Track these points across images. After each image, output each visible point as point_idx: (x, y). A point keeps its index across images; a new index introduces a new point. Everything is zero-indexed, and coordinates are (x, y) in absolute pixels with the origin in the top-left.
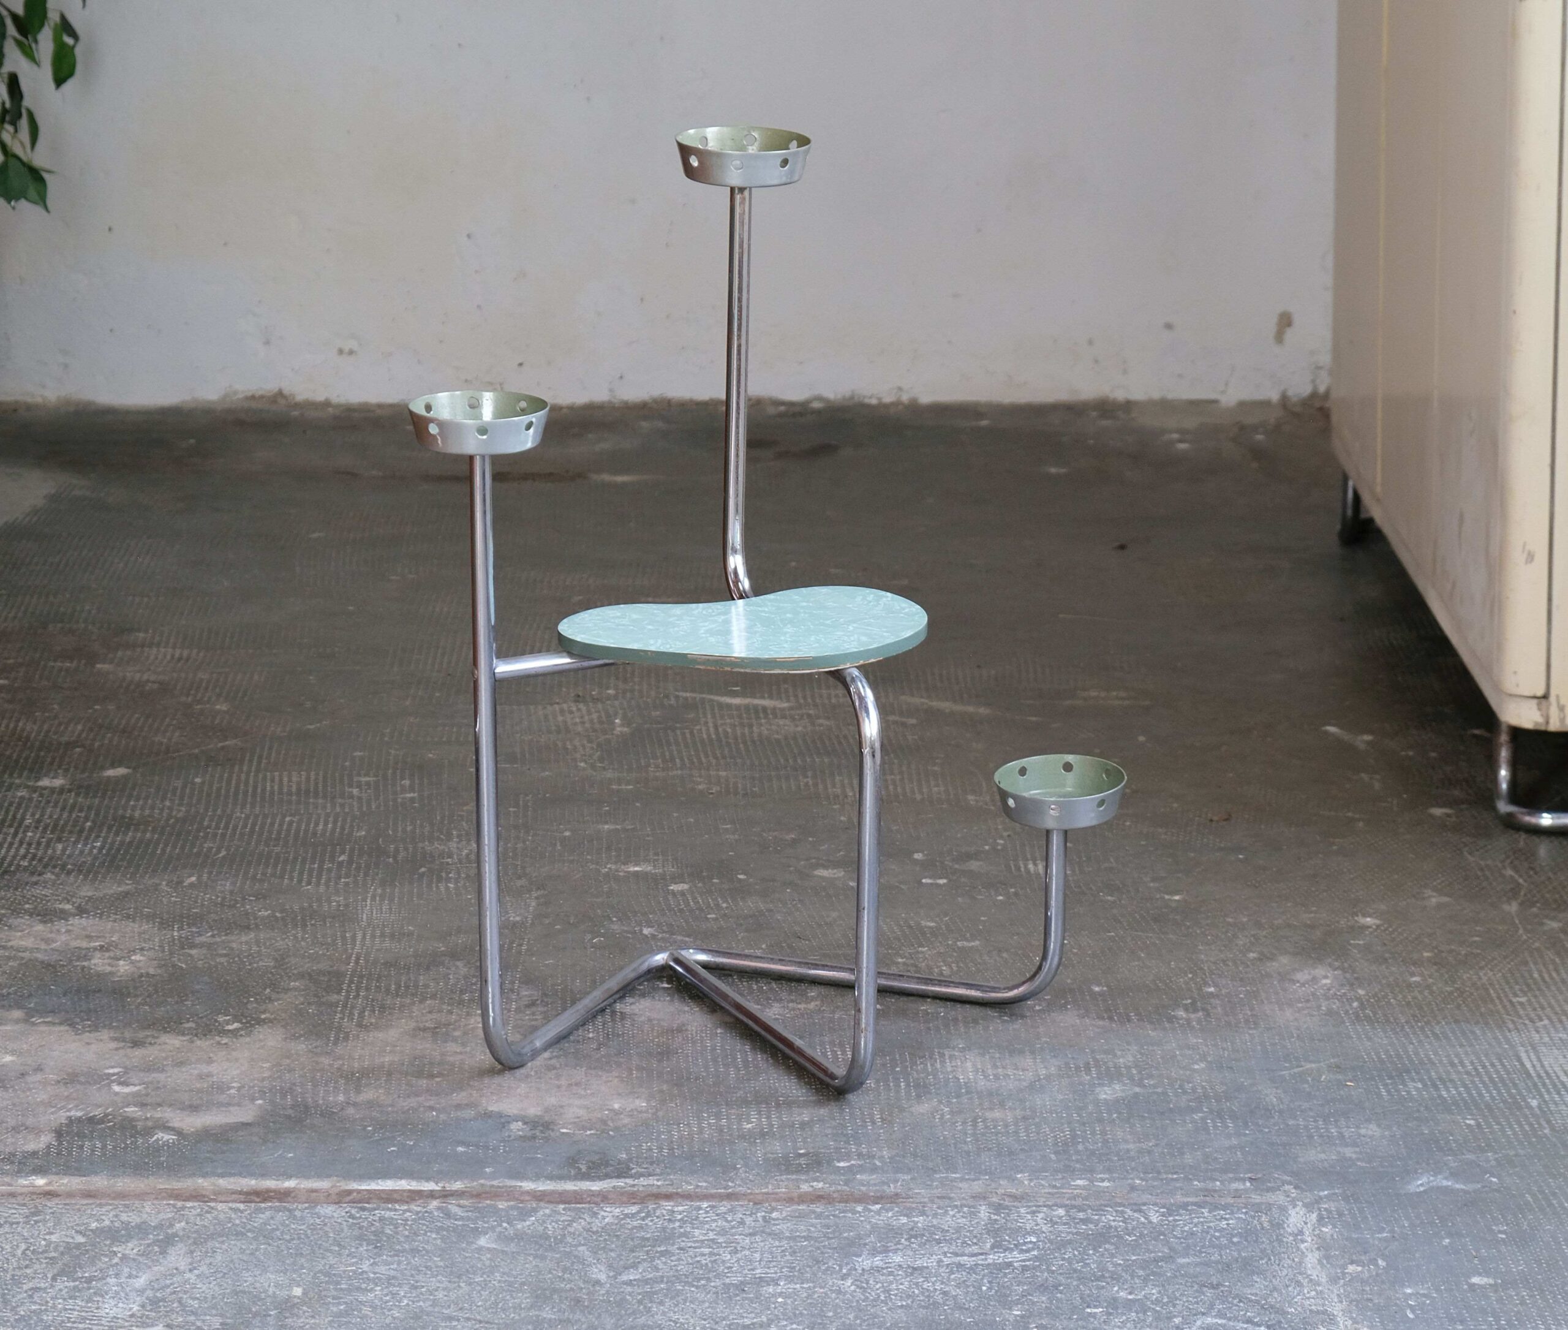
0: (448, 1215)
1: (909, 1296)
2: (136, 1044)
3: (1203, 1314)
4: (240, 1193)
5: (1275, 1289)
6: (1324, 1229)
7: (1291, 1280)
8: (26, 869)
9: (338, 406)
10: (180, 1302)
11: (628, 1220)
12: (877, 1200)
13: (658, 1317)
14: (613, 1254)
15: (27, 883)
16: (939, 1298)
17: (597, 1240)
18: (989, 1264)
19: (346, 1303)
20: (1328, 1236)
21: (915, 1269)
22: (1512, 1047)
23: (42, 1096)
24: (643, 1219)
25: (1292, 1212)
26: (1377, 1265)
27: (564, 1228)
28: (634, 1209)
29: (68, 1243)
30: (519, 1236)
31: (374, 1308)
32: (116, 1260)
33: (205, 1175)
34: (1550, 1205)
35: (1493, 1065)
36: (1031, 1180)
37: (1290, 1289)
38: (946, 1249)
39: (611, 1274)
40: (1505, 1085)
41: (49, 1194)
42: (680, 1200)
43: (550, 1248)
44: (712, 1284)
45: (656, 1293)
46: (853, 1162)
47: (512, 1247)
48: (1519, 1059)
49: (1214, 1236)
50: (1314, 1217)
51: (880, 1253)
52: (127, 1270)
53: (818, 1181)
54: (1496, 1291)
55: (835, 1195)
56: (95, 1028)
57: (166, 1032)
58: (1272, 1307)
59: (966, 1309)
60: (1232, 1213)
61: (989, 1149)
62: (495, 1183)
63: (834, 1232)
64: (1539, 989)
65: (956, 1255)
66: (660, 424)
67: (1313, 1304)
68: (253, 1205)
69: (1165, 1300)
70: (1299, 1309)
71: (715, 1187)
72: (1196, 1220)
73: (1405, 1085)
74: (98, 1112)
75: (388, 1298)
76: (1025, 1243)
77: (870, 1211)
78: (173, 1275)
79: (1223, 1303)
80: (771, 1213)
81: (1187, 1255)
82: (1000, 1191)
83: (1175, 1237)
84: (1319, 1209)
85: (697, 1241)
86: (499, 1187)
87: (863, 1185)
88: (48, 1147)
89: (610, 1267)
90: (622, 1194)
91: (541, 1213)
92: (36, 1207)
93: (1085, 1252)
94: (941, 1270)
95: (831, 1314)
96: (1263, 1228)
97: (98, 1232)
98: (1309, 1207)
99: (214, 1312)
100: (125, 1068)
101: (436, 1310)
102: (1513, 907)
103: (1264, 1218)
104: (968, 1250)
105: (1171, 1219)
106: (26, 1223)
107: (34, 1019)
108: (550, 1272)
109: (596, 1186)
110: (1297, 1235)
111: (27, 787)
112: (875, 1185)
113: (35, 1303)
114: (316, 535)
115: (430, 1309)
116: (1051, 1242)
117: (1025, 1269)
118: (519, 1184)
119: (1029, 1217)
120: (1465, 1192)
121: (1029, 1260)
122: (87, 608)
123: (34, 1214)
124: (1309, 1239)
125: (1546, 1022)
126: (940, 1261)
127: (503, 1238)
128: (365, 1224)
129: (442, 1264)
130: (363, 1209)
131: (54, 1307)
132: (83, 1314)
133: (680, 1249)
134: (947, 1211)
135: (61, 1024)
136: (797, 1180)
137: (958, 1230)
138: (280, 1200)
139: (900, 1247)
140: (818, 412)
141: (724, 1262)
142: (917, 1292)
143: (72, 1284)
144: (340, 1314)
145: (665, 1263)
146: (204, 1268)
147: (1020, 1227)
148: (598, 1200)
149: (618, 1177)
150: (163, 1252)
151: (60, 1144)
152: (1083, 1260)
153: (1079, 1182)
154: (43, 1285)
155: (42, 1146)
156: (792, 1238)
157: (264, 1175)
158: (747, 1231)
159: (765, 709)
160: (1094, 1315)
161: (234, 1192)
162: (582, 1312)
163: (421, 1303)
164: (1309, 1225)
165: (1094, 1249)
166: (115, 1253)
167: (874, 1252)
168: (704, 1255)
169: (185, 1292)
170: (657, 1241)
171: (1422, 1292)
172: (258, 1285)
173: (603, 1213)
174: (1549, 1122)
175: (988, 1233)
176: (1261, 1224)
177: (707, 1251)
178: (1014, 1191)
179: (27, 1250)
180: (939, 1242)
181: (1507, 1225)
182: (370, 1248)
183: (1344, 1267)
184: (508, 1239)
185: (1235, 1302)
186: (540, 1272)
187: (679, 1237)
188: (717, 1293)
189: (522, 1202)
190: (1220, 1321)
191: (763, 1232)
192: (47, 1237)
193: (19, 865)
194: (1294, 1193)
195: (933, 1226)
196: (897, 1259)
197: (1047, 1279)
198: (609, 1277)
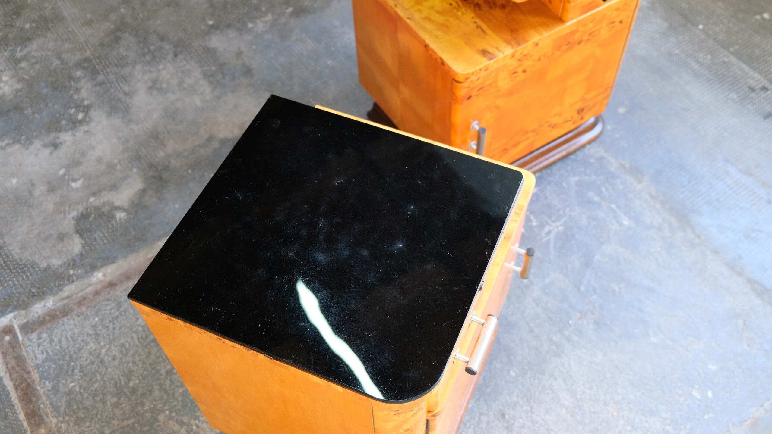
2: (56, 146)
23: (51, 207)
56: (29, 141)
57: (60, 131)
74: (81, 209)
88: (84, 247)
92: (115, 299)
100: (64, 167)
106: (122, 315)
123: (119, 306)
135: (14, 143)
151: (86, 242)
155: (80, 247)
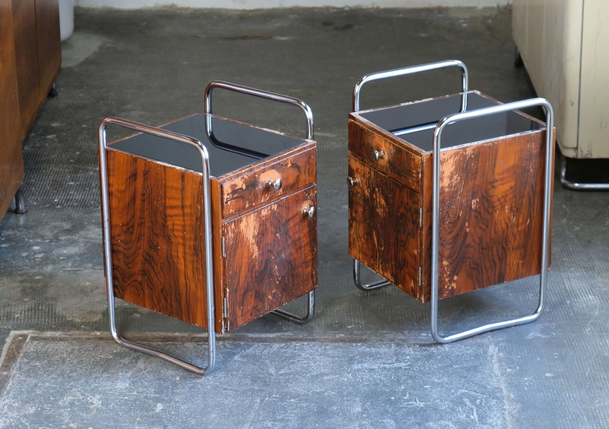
0: (225, 347)
1: (369, 381)
3: (461, 388)
4: (160, 338)
5: (484, 379)
6: (500, 354)
7: (489, 375)
8: (93, 205)
9: (192, 9)
10: (141, 383)
11: (282, 349)
12: (360, 341)
13: (290, 389)
14: (276, 363)
15: (93, 211)
16: (378, 381)
17: (271, 357)
18: (394, 368)
19: (193, 383)
20: (501, 357)
21: (371, 370)
22: (562, 279)
24: (286, 349)
25: (490, 347)
26: (516, 369)
27: (261, 352)
28: (283, 345)
29: (106, 358)
30: (247, 356)
31: (202, 385)
32: (121, 366)
33: (149, 331)
34: (572, 344)
35: (556, 286)
36: (408, 334)
37: (489, 378)
38: (381, 361)
39: (276, 371)
40: (559, 295)
41: (101, 339)
42: (298, 341)
43: (257, 361)
44: (308, 375)
45: (289, 379)
46: (353, 326)
47: (245, 360)
48: (564, 284)
49: (465, 357)
50: (497, 349)
51: (361, 363)
52: (125, 369)
53: (341, 334)
54: (553, 379)
55: (347, 339)
58: (483, 386)
59: (387, 386)
60: (471, 348)
61: (396, 321)
62: (240, 334)
63: (346, 354)
64: (572, 255)
65: (384, 364)
66: (296, 16)
67: (496, 385)
68: (164, 343)
69: (449, 383)
70: (491, 387)
71: (309, 336)
72: (460, 350)
73: (527, 295)
75: (206, 381)
76: (406, 359)
77: (357, 346)
78: (139, 372)
79: (467, 384)
80: (326, 346)
81: (456, 364)
82: (399, 338)
83: (453, 357)
84: (499, 346)
85: (303, 358)
86: (241, 336)
87: (356, 335)
88: (100, 319)
89: (276, 368)
90: (280, 339)
91: (254, 346)
92: (96, 344)
93: (424, 363)
94: (380, 370)
95: (344, 388)
96: (481, 354)
97: (116, 354)
98: (496, 345)
99: (152, 387)
101: (221, 385)
102: (564, 221)
103: (481, 350)
104: (388, 362)
105: (452, 349)
106: (94, 350)
107: (95, 267)
108: (257, 370)
109: (271, 335)
110: (491, 357)
111: (93, 170)
112: (359, 335)
113: (96, 383)
114: (185, 63)
115: (219, 385)
116: (414, 358)
117: (406, 369)
118: (247, 334)
119: (407, 348)
120: (545, 339)
121: (407, 366)
122: (112, 94)
123: (96, 347)
124: (495, 358)
125: (573, 269)
126: (379, 366)
127: (243, 357)
128: (199, 351)
129: (223, 367)
130: (199, 345)
131: (102, 385)
132: (111, 387)
133: (298, 361)
134: (381, 347)
136: (335, 333)
137: (385, 354)
138: (173, 341)
139: (367, 360)
140: (347, 12)
141: (311, 366)
142: (371, 379)
143: (108, 375)
144: (191, 388)
145: (293, 367)
146: (149, 369)
147: (405, 353)
148: (272, 341)
149: (279, 332)
150: (136, 362)
151: (104, 318)
152: (424, 366)
153: (424, 334)
154: (99, 376)
155: (98, 319)
156: (333, 357)
157: (168, 331)
158: (319, 354)
159: (328, 137)
160: (426, 389)
161: (159, 338)
162: (267, 386)
163: (216, 383)
164: (496, 352)
165: (428, 362)
166: (121, 363)
167: (359, 363)
168: (305, 363)
169: (143, 379)
170: (290, 358)
171: (530, 379)
172: (166, 376)
173: (274, 346)
174: (573, 310)
175: (394, 355)
176: (480, 352)
177: (306, 362)
178: (403, 338)
179: (94, 361)
180: (379, 358)
181: (558, 352)
182: (201, 360)
183: (506, 369)
184: (244, 357)
185: (471, 383)
186: (253, 370)
187: (297, 356)
188: (309, 379)
189: (248, 342)
190: (466, 391)
191: (324, 354)
192: (100, 356)
193: (90, 204)
194: (491, 339)
195: (377, 352)
196: (366, 365)
197: (412, 374)
198: (275, 372)
